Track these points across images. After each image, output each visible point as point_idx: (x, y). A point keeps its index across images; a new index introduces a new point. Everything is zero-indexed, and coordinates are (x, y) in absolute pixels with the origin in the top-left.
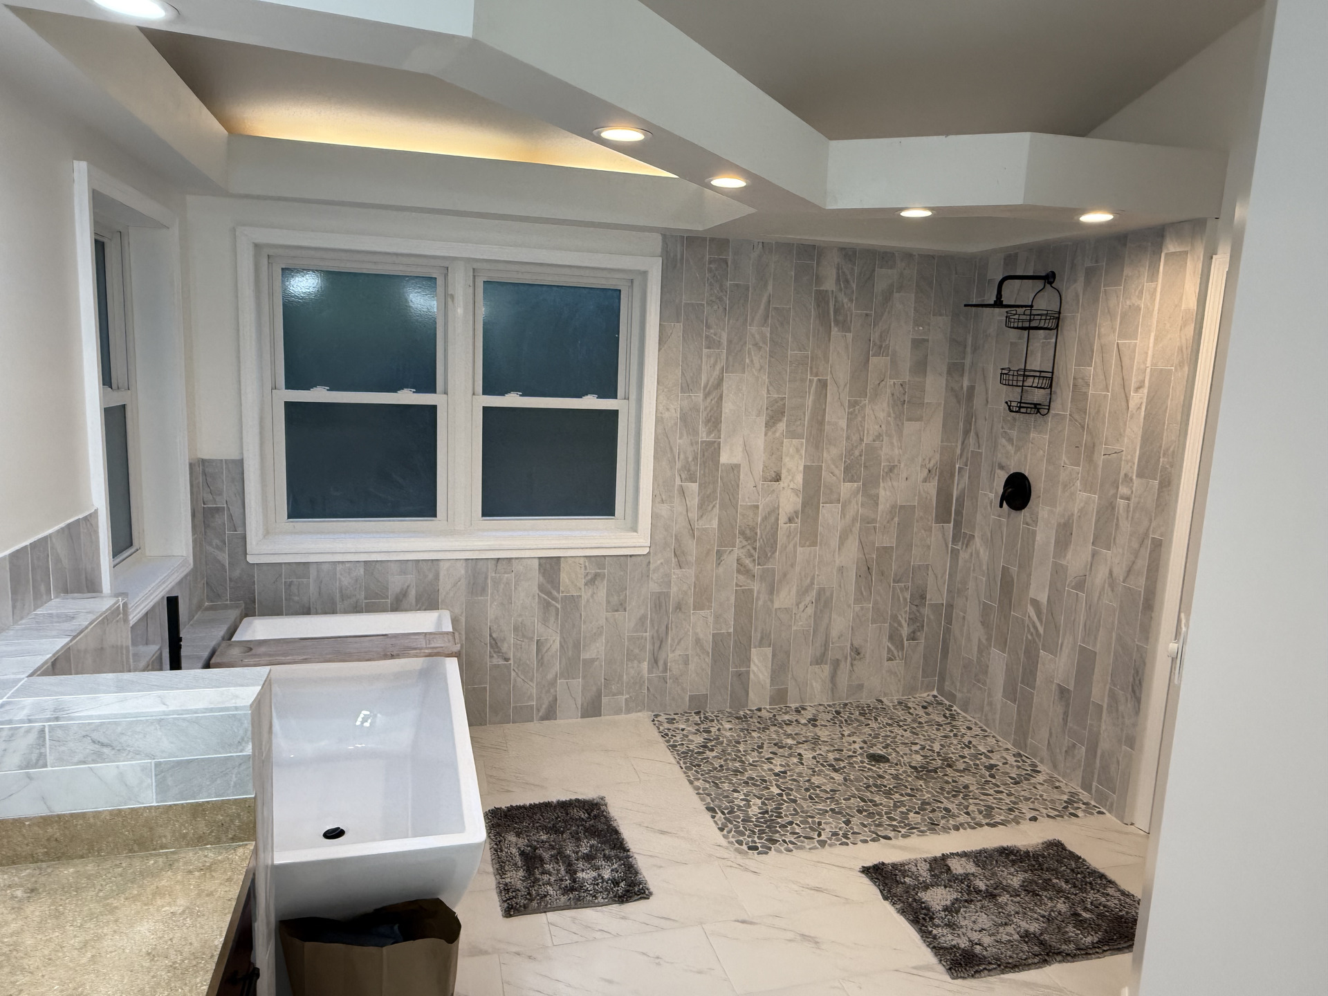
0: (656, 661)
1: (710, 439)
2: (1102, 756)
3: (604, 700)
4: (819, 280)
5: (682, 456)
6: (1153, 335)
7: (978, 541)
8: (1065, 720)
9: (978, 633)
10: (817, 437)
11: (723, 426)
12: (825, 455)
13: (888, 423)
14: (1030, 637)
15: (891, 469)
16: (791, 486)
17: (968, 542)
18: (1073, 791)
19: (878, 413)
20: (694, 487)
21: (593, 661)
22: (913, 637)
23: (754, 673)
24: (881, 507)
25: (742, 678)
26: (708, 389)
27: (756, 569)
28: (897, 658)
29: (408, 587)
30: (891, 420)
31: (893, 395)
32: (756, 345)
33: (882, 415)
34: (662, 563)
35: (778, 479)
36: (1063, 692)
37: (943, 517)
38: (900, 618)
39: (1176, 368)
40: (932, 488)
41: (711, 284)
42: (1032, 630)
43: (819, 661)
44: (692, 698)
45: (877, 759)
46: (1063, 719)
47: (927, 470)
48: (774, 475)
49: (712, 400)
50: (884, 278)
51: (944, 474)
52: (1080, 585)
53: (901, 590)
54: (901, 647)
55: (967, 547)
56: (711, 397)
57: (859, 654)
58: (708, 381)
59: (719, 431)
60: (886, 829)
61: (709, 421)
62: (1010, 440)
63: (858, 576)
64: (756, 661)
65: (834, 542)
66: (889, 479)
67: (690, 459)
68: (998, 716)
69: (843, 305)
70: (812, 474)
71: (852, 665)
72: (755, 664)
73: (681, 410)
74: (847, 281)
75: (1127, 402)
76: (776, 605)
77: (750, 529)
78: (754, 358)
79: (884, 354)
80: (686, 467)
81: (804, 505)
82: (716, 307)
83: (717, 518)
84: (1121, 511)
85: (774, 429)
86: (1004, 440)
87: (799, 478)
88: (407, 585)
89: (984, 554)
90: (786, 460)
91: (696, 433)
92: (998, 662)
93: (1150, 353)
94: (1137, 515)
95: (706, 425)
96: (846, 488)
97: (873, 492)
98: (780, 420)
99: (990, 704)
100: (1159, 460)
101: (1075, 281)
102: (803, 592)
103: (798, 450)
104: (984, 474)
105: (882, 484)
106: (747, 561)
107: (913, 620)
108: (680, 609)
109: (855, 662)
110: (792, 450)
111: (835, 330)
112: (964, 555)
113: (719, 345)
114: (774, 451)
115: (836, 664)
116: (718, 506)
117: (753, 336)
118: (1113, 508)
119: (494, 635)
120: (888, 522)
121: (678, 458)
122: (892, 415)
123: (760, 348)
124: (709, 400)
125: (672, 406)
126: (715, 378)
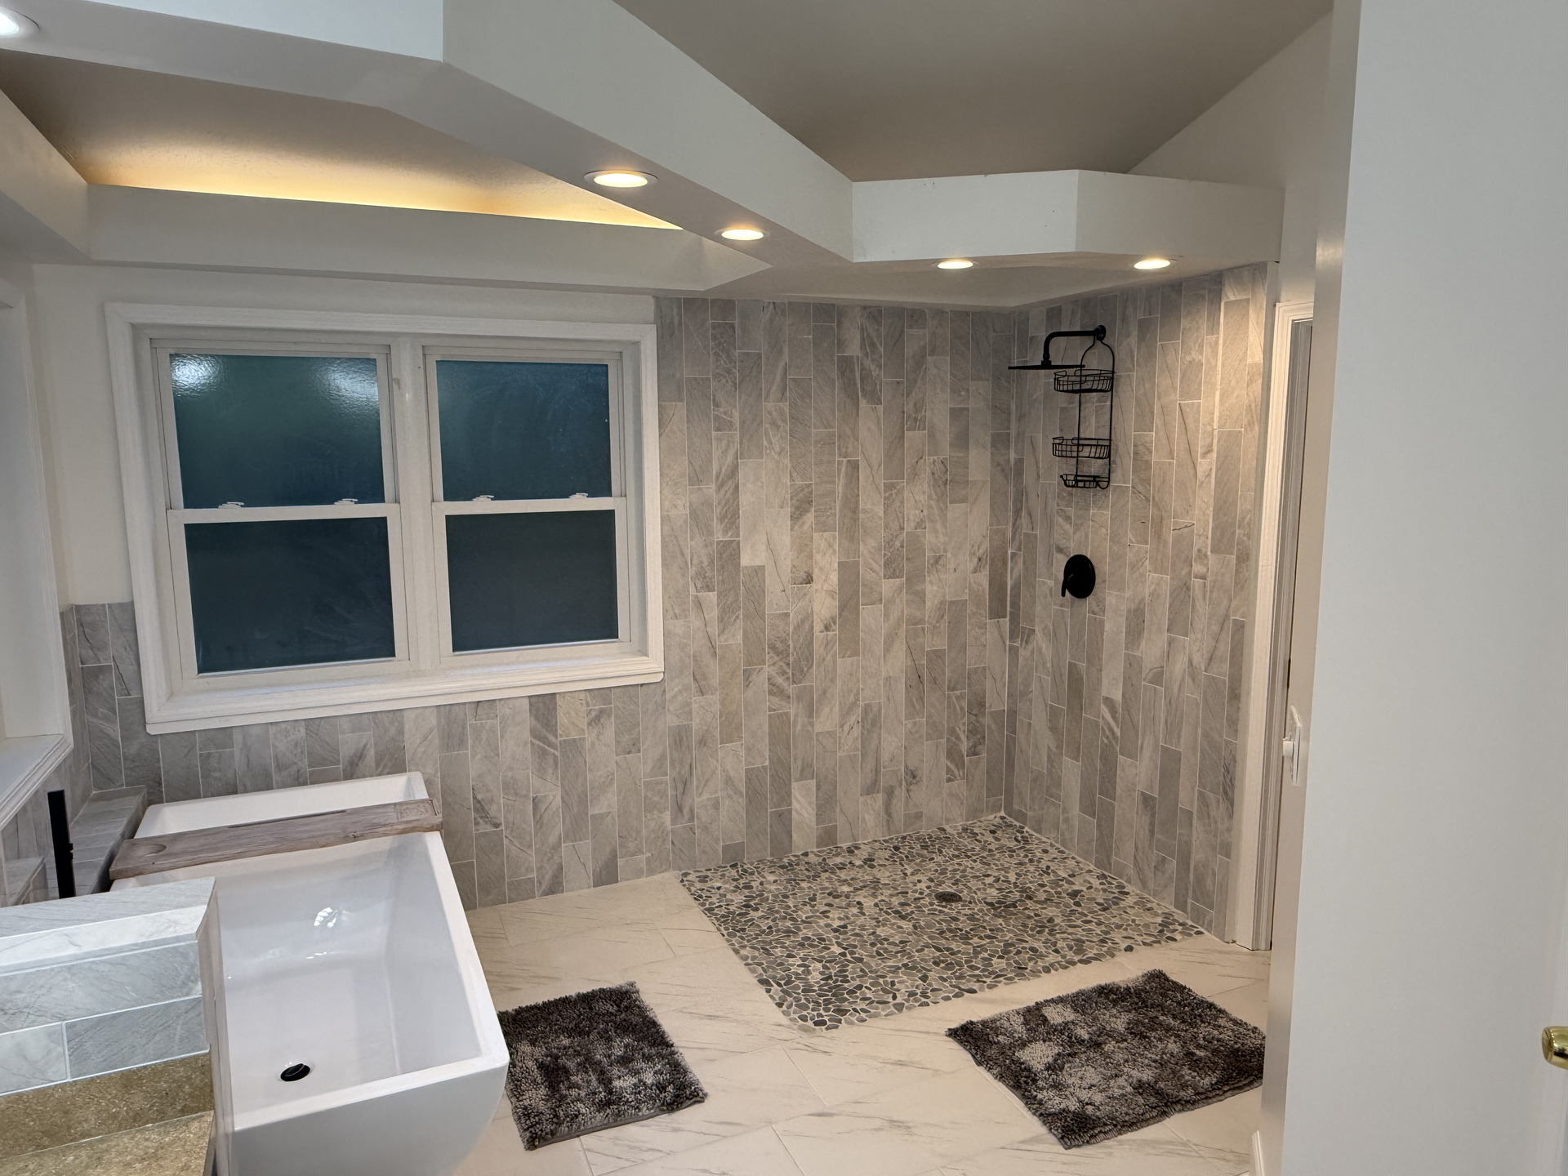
0: (680, 809)
1: (728, 537)
2: (1196, 868)
3: (620, 862)
4: (841, 344)
5: (695, 561)
6: (1218, 393)
7: (1039, 635)
8: (1152, 832)
9: (1046, 740)
10: (852, 528)
11: (742, 522)
12: (861, 548)
13: (930, 507)
14: (1106, 741)
15: (937, 560)
16: (825, 588)
17: (1029, 637)
18: (1167, 911)
19: (917, 497)
20: (712, 596)
21: (601, 817)
22: (973, 752)
23: (797, 811)
24: (928, 604)
25: (784, 819)
26: (720, 479)
27: (791, 689)
28: (958, 778)
29: (365, 747)
30: (933, 503)
31: (933, 474)
32: (774, 423)
33: (922, 498)
34: (680, 691)
35: (809, 580)
36: (1147, 800)
37: (997, 613)
38: (958, 729)
39: (1245, 429)
40: (983, 579)
41: (716, 354)
42: (1107, 732)
43: (870, 789)
44: (725, 848)
45: (947, 898)
46: (1150, 831)
47: (976, 560)
48: (804, 576)
49: (726, 492)
50: (915, 339)
51: (996, 562)
52: (1158, 678)
53: (958, 698)
54: (960, 764)
55: (1027, 642)
56: (726, 488)
57: (914, 777)
58: (720, 469)
59: (738, 528)
60: (969, 981)
61: (724, 517)
62: (1068, 518)
63: (909, 687)
64: (800, 798)
65: (879, 649)
66: (935, 572)
67: (706, 564)
68: (1076, 834)
69: (870, 371)
70: (849, 572)
71: (908, 791)
72: (798, 801)
73: (691, 506)
74: (873, 345)
75: (1195, 469)
76: (818, 728)
77: (781, 642)
78: (773, 441)
79: (921, 428)
80: (701, 574)
81: (842, 608)
82: (724, 381)
83: (742, 631)
84: (1196, 592)
85: (801, 521)
86: (1060, 519)
87: (834, 578)
88: (363, 744)
89: (1046, 648)
90: (817, 557)
91: (711, 533)
92: (1071, 773)
93: (1217, 413)
94: (1215, 595)
95: (721, 523)
96: (888, 587)
97: (918, 588)
98: (808, 511)
99: (1066, 820)
100: (1234, 533)
101: (1128, 335)
102: (846, 712)
103: (830, 546)
104: (1041, 560)
105: (927, 578)
106: (780, 680)
107: (972, 732)
108: (705, 744)
109: (912, 787)
110: (823, 545)
111: (863, 403)
112: (1024, 653)
113: (731, 425)
114: (803, 547)
115: (890, 793)
116: (741, 617)
117: (770, 413)
118: (1188, 589)
119: (479, 797)
120: (937, 622)
121: (691, 564)
122: (934, 497)
123: (778, 427)
124: (723, 492)
125: (679, 502)
126: (728, 466)
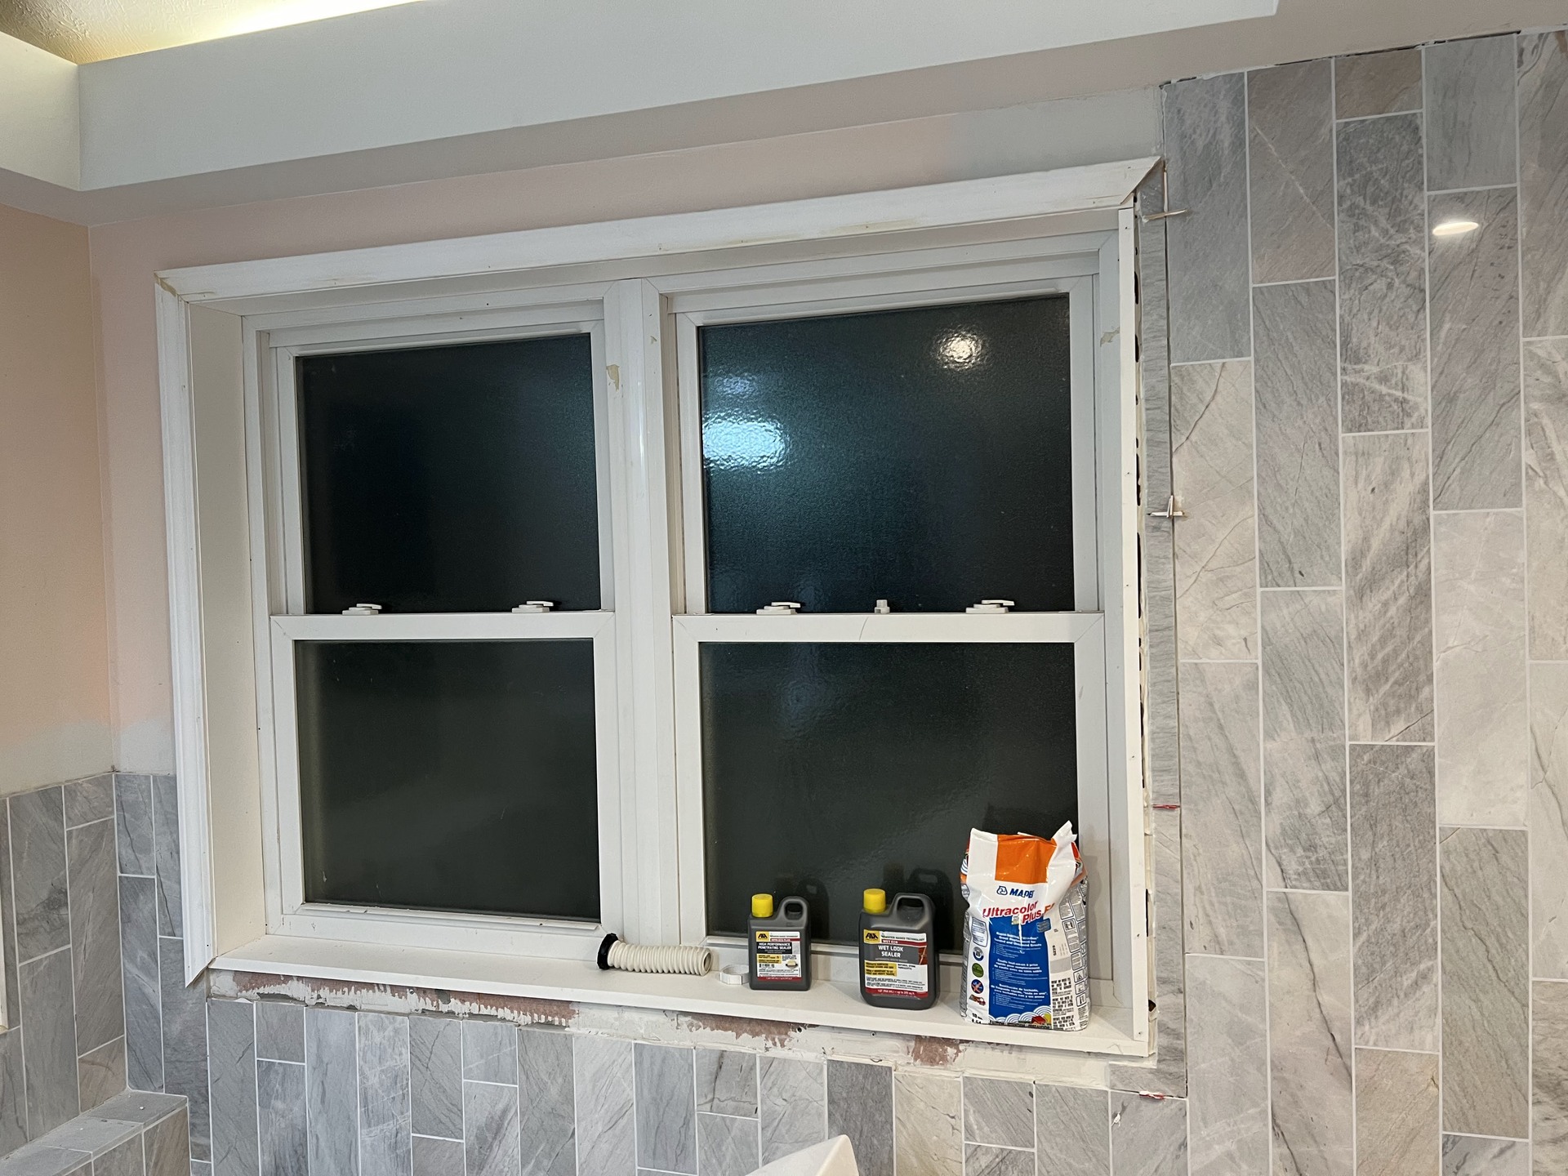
1: (1391, 737)
5: (1280, 796)
11: (1440, 695)
20: (1337, 905)
26: (1367, 564)
32: (1561, 400)
41: (1351, 211)
49: (1385, 604)
56: (1385, 595)
58: (1366, 539)
59: (1426, 712)
61: (1379, 676)
67: (1314, 807)
73: (1267, 642)
78: (1556, 450)
80: (1296, 834)
83: (1439, 1020)
91: (1328, 718)
95: (1368, 692)
113: (1404, 409)
116: (1438, 977)
117: (1547, 367)
121: (1267, 804)
124: (1373, 603)
125: (1231, 629)
126: (1392, 529)
